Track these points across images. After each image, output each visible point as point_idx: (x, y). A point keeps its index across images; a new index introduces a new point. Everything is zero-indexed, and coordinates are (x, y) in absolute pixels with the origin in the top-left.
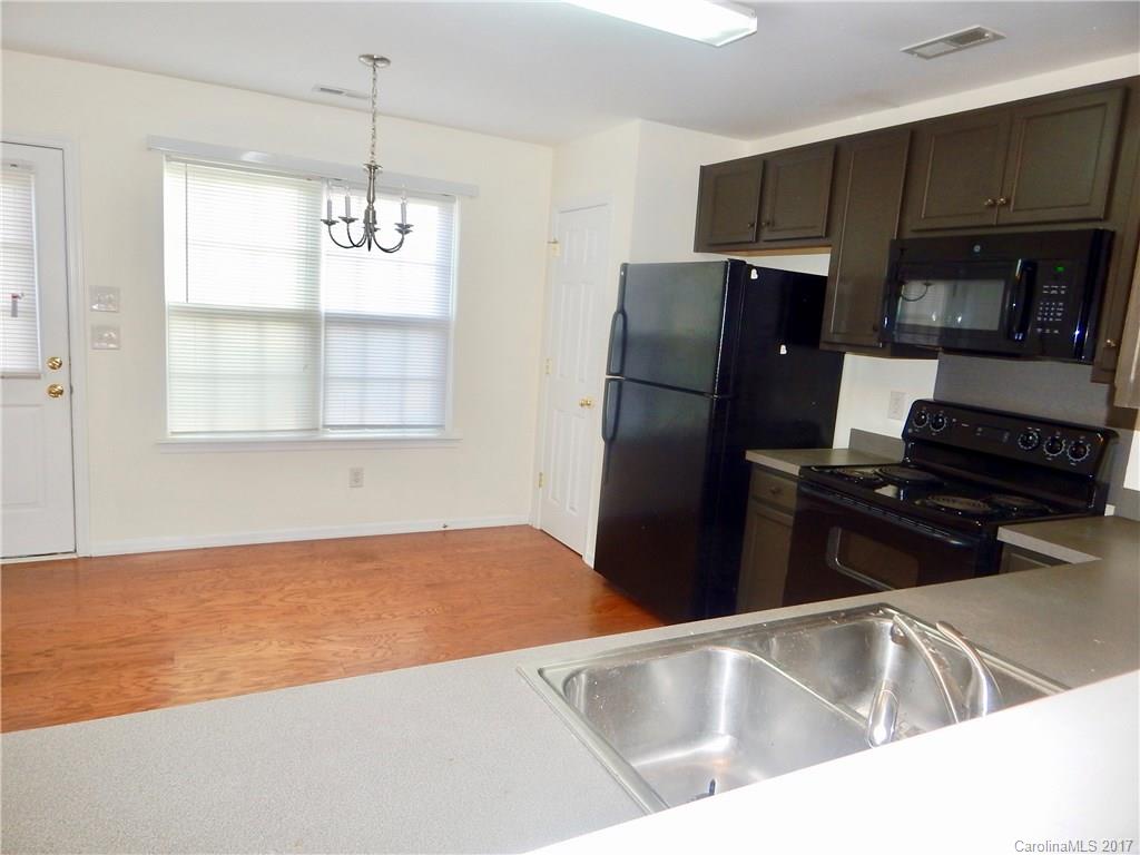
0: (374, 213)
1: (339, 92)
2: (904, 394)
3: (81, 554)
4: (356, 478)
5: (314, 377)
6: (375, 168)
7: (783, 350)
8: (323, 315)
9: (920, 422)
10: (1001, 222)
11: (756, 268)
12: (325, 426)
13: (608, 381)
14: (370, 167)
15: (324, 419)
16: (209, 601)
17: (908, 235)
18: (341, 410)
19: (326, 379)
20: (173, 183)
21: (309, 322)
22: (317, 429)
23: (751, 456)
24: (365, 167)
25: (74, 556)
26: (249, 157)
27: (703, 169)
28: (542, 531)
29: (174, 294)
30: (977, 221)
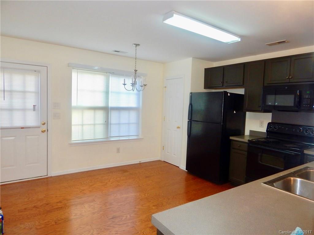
0: (136, 82)
1: (118, 52)
2: (263, 121)
3: (49, 176)
4: (118, 150)
5: (107, 124)
6: (136, 71)
7: (235, 112)
8: (110, 107)
9: (271, 128)
10: (290, 82)
11: (229, 93)
12: (111, 137)
13: (188, 121)
14: (135, 71)
15: (110, 135)
16: (93, 185)
17: (266, 85)
18: (115, 132)
19: (110, 124)
20: (74, 75)
21: (106, 109)
22: (108, 138)
23: (231, 138)
24: (134, 71)
25: (47, 177)
26: (96, 68)
27: (205, 69)
28: (164, 161)
29: (74, 103)
30: (284, 82)
